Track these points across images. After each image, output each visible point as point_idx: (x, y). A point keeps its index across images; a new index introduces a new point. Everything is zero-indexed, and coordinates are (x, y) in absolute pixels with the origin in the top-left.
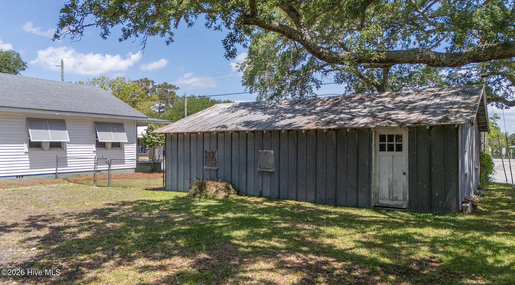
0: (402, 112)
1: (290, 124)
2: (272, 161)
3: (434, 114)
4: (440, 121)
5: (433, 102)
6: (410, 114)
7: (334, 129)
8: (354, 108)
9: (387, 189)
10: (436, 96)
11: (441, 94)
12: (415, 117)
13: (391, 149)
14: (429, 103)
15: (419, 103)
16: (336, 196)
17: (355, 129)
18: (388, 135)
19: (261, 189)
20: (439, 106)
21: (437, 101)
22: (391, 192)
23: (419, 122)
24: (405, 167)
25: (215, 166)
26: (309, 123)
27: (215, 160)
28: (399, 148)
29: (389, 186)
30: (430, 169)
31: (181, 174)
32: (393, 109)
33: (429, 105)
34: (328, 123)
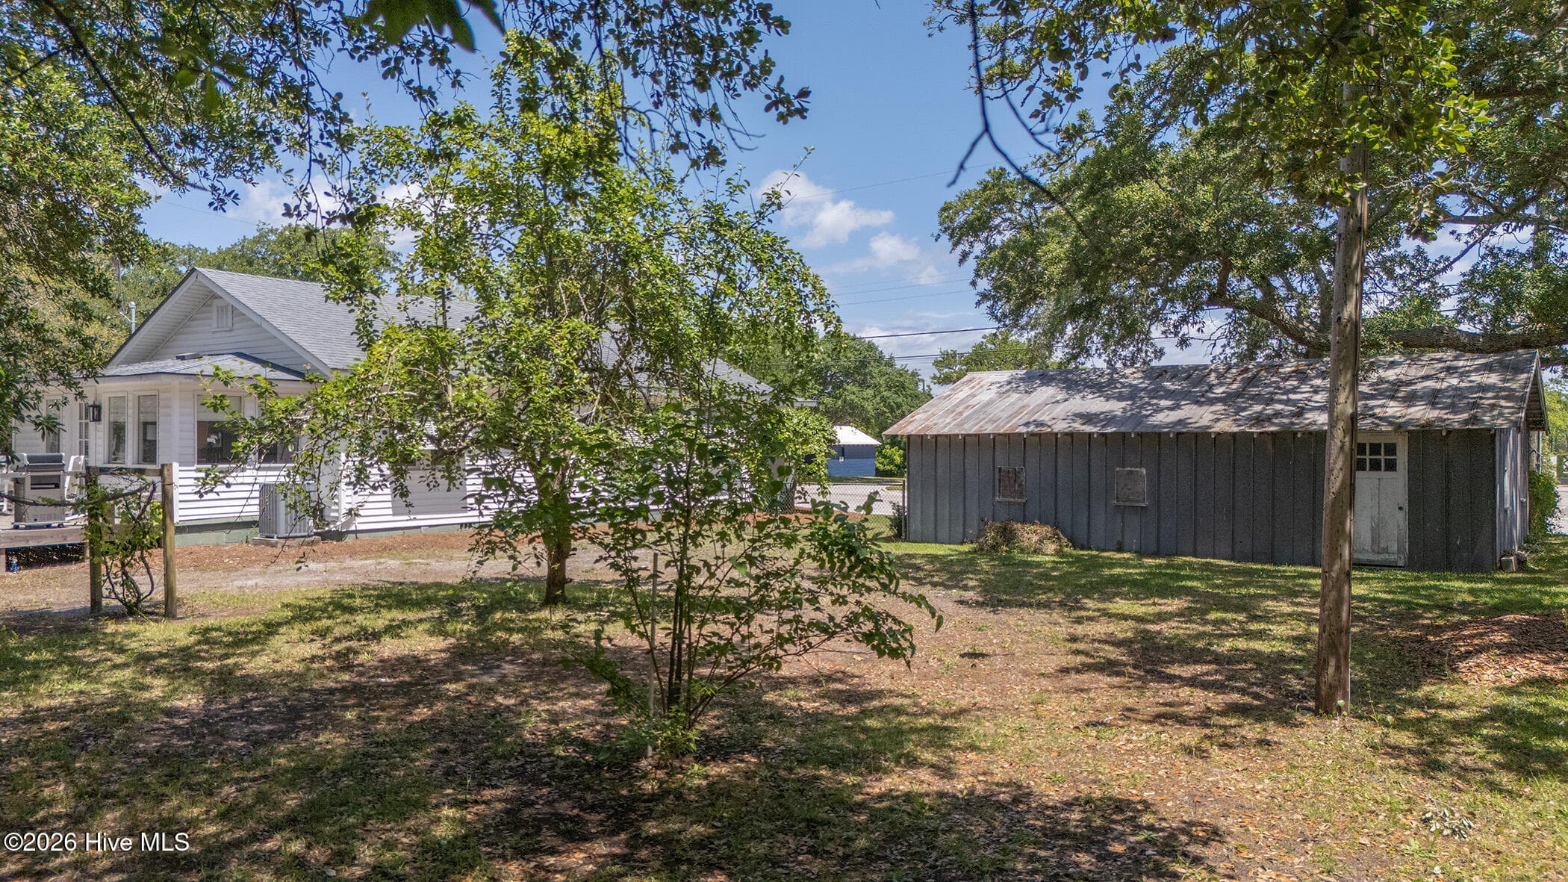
0: (1392, 403)
1: (1180, 422)
2: (1144, 486)
3: (1453, 408)
4: (1466, 422)
5: (1445, 385)
6: (1409, 407)
7: (1272, 433)
8: (1294, 390)
9: (1369, 535)
10: (1450, 370)
11: (1457, 368)
12: (1420, 413)
13: (1375, 466)
14: (1438, 386)
15: (1419, 386)
16: (1273, 546)
17: (1310, 433)
18: (1371, 445)
19: (1119, 538)
20: (1458, 393)
21: (1454, 381)
22: (1376, 539)
23: (1429, 424)
24: (1402, 498)
25: (1021, 496)
26: (1218, 420)
27: (1020, 485)
28: (1391, 466)
29: (1372, 529)
30: (1447, 501)
31: (944, 512)
32: (1372, 397)
33: (1439, 391)
34: (1258, 419)
